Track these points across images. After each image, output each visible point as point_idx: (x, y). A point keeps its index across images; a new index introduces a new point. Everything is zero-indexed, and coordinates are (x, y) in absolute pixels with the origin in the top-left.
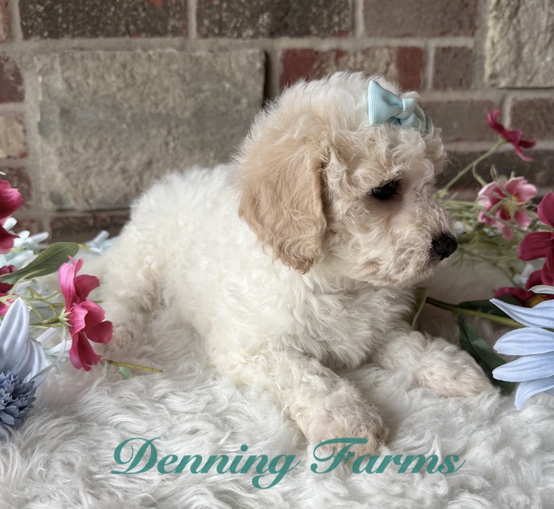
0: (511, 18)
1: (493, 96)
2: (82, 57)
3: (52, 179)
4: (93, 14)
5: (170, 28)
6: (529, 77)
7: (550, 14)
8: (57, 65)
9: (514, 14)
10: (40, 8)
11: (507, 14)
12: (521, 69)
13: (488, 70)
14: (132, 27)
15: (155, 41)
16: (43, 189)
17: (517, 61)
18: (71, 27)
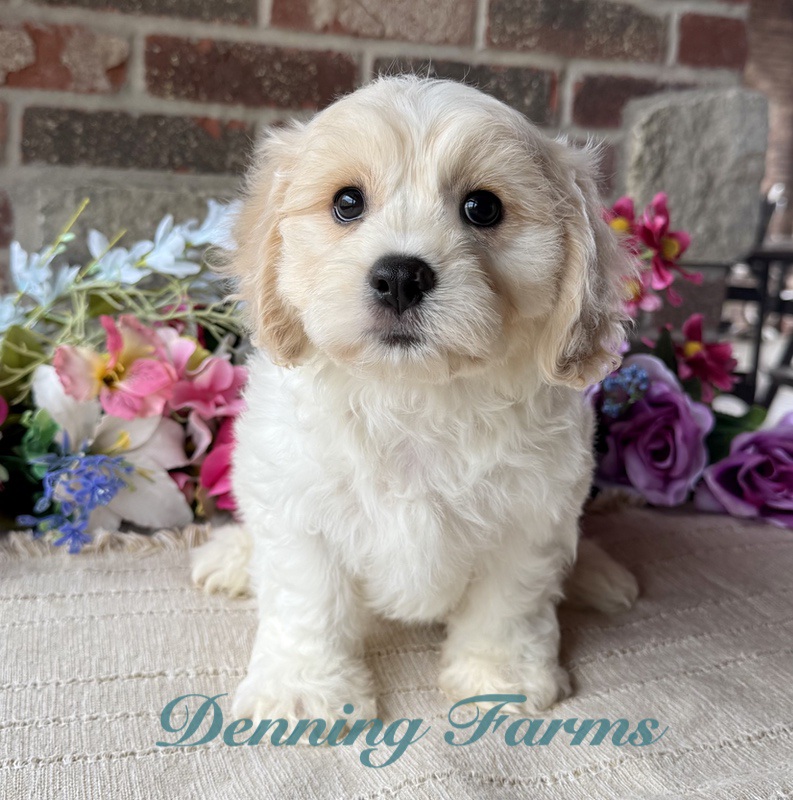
2: (107, 195)
4: (127, 137)
5: (229, 163)
9: (659, 173)
10: (51, 125)
14: (177, 160)
15: (207, 179)
18: (93, 152)
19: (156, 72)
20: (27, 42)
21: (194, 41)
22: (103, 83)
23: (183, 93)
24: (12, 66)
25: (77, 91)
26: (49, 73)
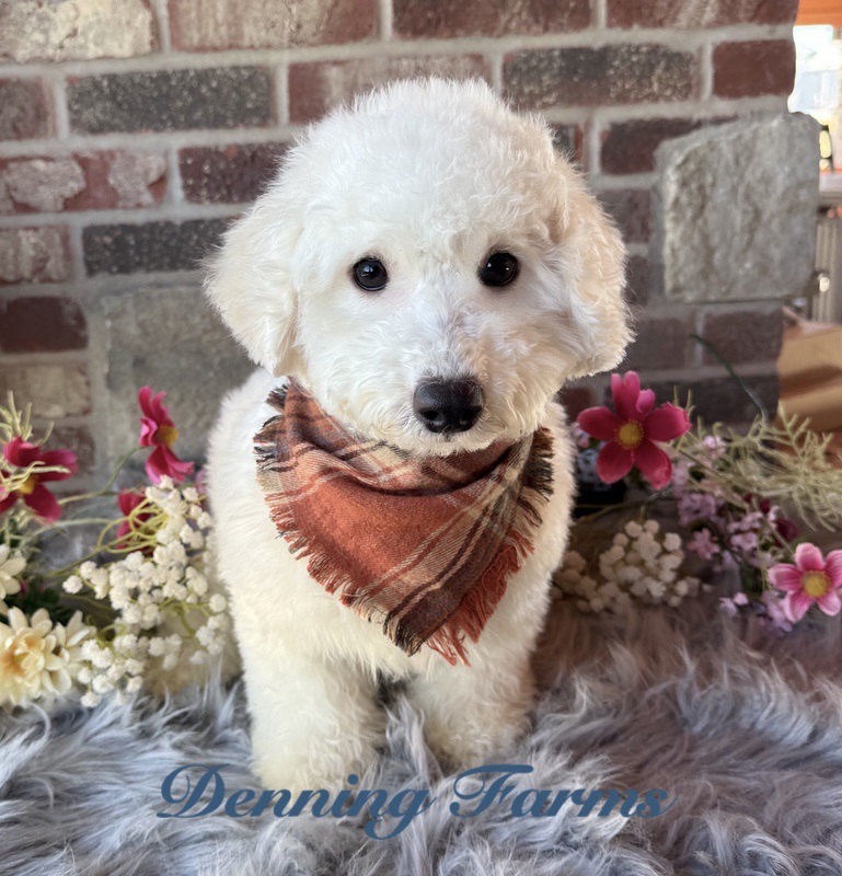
0: (695, 219)
1: (679, 313)
2: (161, 296)
3: (124, 440)
4: (173, 243)
6: (724, 289)
7: (745, 212)
8: (130, 306)
9: (699, 213)
10: (108, 240)
11: (689, 214)
12: (713, 279)
13: (669, 285)
16: (111, 453)
17: (707, 271)
18: (146, 260)
19: (191, 182)
20: (78, 170)
21: (222, 149)
22: (147, 198)
23: (218, 196)
24: (68, 193)
25: (125, 208)
26: (99, 194)
